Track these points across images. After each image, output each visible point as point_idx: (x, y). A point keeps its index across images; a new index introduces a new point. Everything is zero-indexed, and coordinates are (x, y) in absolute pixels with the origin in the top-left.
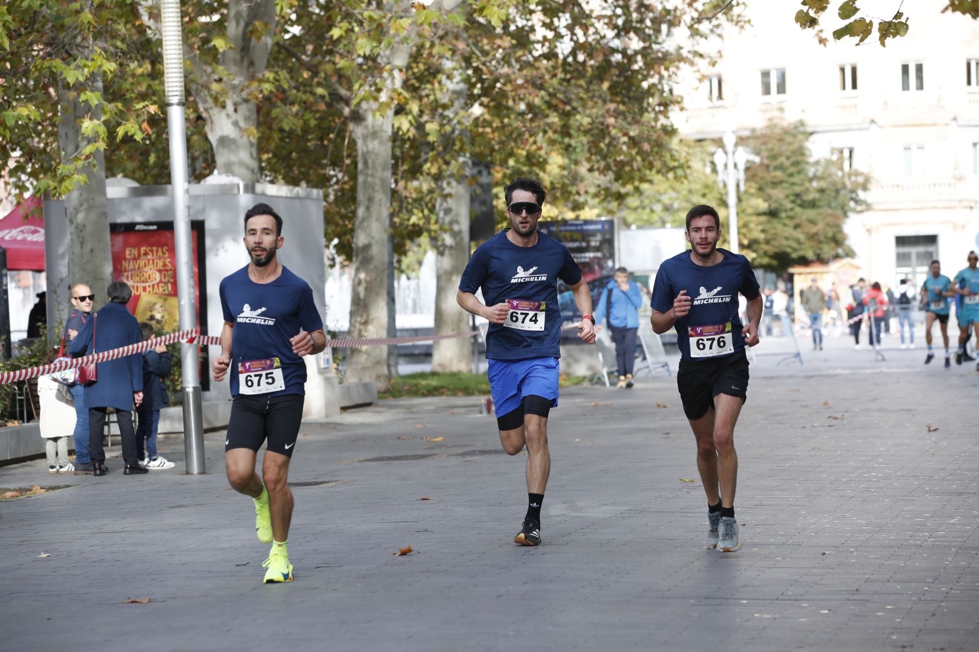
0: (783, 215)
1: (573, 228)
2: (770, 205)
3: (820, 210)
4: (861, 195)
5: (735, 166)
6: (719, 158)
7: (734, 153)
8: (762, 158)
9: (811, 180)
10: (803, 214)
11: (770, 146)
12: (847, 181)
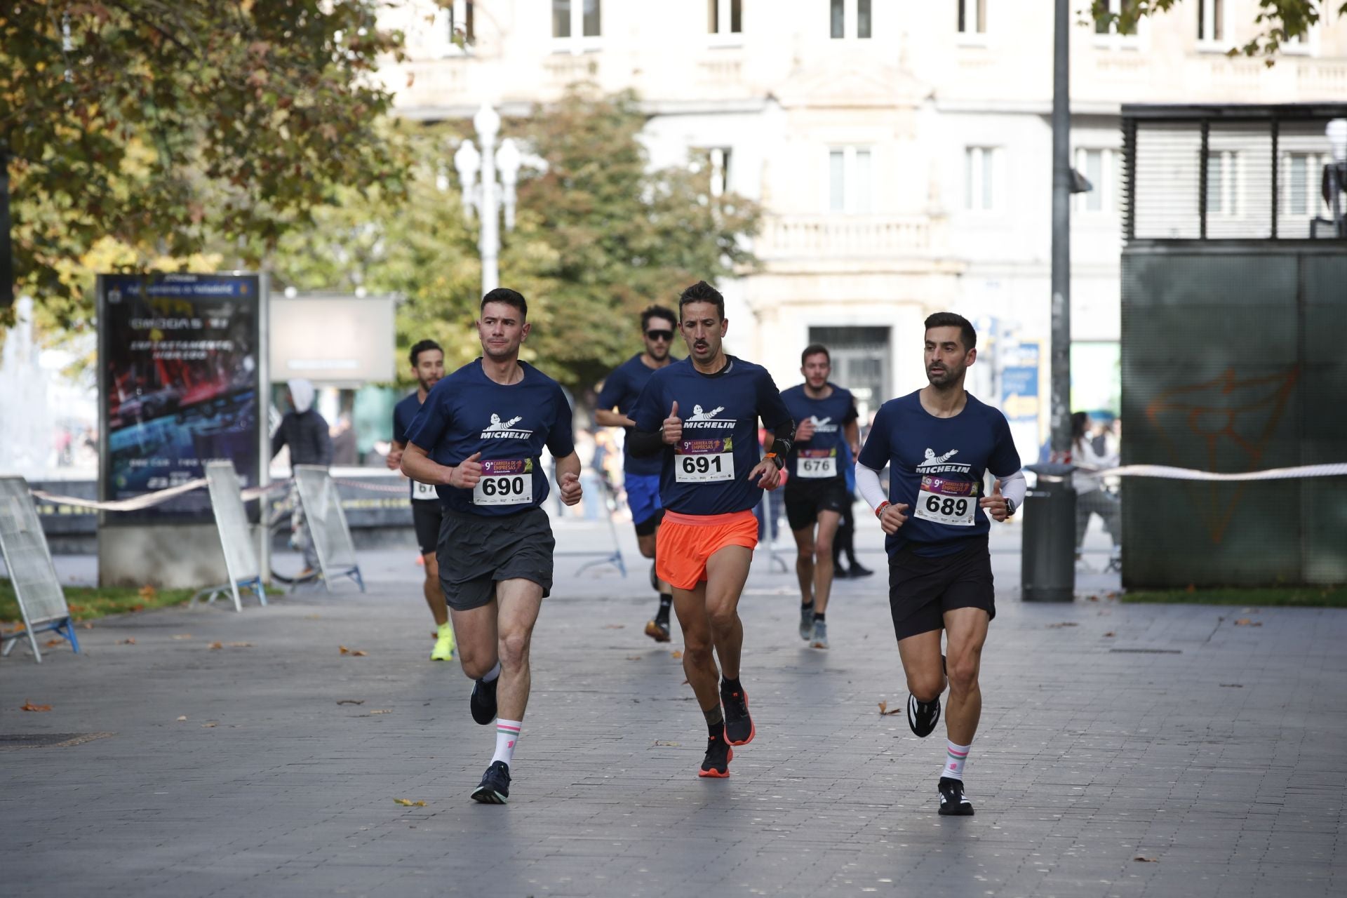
0: (589, 277)
1: (175, 290)
2: (564, 257)
3: (665, 271)
4: (743, 242)
5: (498, 176)
6: (466, 159)
7: (496, 149)
8: (552, 164)
9: (646, 211)
10: (627, 276)
11: (570, 140)
12: (717, 215)
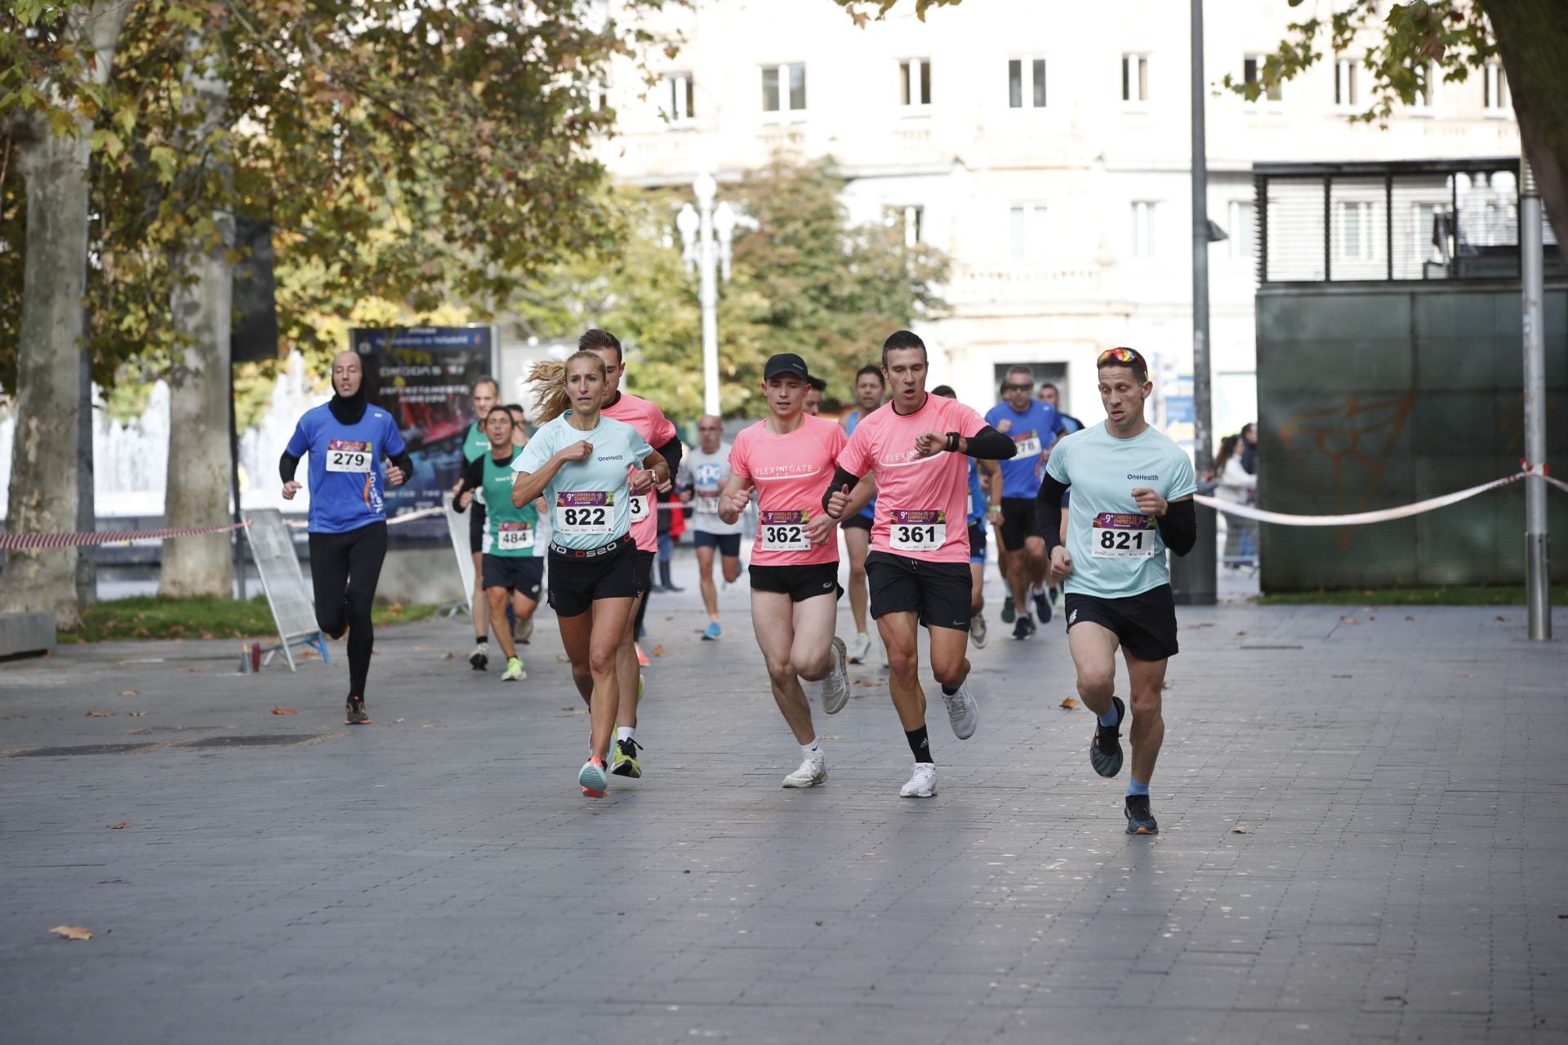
0: (797, 323)
1: (418, 341)
2: (773, 305)
3: (864, 316)
4: (935, 289)
5: (715, 234)
6: (687, 220)
7: (713, 212)
8: (762, 223)
9: (846, 262)
10: (832, 321)
11: (777, 202)
12: (910, 266)
